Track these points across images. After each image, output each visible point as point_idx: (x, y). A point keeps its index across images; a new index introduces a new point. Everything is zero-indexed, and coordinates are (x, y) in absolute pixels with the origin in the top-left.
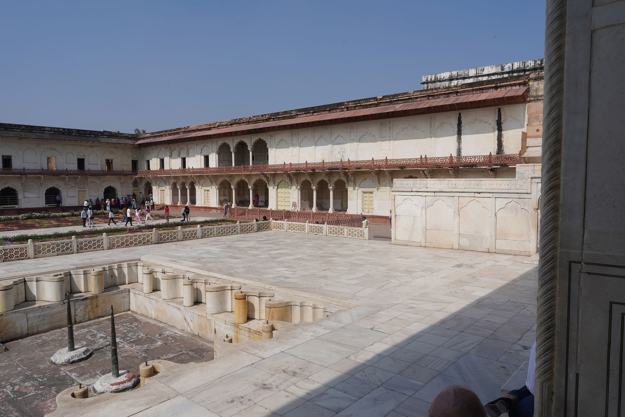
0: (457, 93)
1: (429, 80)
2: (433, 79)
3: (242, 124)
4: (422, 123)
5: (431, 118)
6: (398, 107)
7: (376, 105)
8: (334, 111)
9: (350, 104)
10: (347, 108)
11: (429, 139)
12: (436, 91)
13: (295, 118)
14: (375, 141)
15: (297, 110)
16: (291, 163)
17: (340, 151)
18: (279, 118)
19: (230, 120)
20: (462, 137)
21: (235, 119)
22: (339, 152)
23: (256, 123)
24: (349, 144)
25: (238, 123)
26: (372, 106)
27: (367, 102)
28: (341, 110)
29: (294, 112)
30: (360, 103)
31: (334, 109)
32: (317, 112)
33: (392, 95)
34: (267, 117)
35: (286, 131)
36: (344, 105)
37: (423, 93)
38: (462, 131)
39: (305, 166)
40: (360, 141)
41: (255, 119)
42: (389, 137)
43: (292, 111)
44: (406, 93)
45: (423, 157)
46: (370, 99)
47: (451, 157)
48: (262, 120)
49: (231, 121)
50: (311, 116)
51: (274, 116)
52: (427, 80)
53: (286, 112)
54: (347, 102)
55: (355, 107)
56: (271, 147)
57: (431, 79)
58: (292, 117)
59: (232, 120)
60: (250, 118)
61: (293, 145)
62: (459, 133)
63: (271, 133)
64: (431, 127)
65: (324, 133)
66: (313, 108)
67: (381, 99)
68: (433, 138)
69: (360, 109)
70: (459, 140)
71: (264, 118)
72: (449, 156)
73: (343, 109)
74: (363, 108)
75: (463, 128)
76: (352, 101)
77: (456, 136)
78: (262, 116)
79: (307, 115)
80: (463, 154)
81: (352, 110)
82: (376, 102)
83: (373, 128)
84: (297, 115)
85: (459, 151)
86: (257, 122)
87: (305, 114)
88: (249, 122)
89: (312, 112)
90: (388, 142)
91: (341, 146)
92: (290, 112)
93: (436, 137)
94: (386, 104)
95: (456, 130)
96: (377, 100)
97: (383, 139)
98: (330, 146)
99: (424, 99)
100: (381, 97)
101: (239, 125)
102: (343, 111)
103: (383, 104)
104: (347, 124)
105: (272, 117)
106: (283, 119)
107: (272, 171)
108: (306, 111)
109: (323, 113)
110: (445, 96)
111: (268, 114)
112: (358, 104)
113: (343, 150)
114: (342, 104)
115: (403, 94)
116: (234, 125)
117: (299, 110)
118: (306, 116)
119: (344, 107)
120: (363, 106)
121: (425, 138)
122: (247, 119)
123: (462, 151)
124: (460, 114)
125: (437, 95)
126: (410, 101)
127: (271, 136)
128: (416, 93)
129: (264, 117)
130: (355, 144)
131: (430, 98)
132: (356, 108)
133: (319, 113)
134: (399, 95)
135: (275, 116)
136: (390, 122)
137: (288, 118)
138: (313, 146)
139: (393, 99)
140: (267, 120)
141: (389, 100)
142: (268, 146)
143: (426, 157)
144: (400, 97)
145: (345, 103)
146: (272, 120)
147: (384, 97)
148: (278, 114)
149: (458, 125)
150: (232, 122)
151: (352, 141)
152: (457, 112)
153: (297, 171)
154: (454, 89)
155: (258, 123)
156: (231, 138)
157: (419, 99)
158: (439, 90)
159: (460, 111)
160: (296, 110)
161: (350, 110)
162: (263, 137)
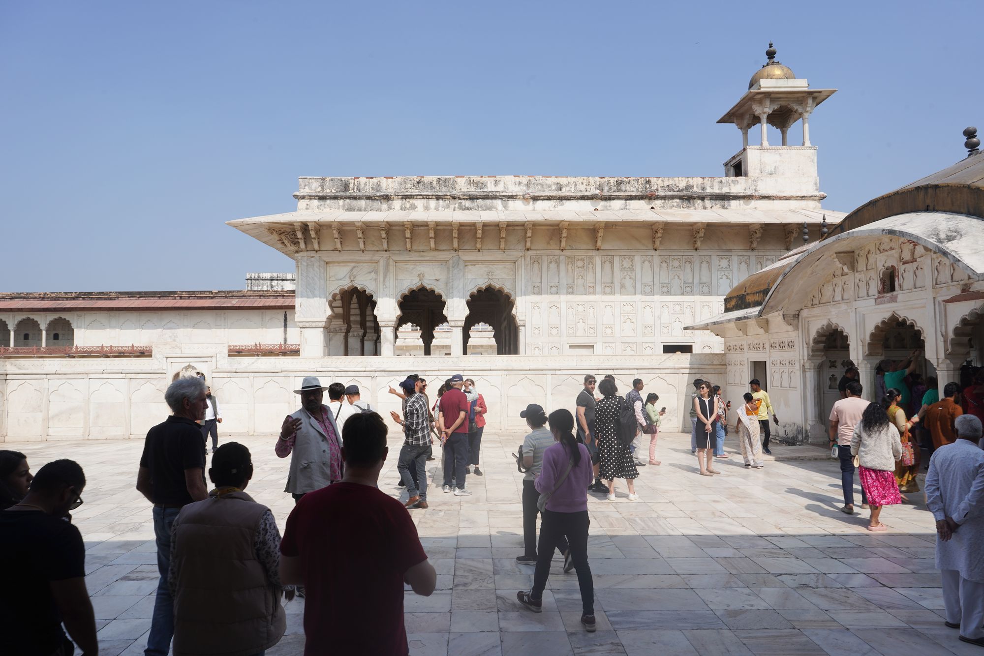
0: (283, 296)
1: (253, 277)
2: (256, 277)
3: (32, 299)
4: (255, 316)
5: (262, 313)
6: (235, 302)
7: (212, 298)
8: (165, 298)
9: (184, 293)
10: (181, 297)
11: (261, 329)
12: (266, 293)
13: (115, 300)
14: (210, 328)
15: (118, 292)
16: (111, 346)
17: (171, 335)
18: (92, 298)
19: (9, 293)
20: (288, 329)
21: (20, 292)
22: (170, 337)
23: (55, 300)
24: (182, 329)
25: (25, 298)
26: (208, 298)
27: (202, 294)
28: (174, 298)
29: (114, 294)
30: (194, 294)
31: (165, 296)
32: (144, 297)
33: (228, 291)
34: (73, 295)
35: (101, 312)
36: (176, 294)
37: (255, 293)
38: (288, 326)
39: (130, 349)
40: (194, 327)
41: (53, 295)
42: (224, 326)
43: (111, 292)
44: (241, 291)
45: (258, 344)
46: (205, 291)
47: (281, 345)
48: (65, 298)
49: (11, 294)
50: (136, 300)
51: (83, 295)
52: (251, 277)
53: (103, 293)
54: (180, 292)
55: (189, 297)
56: (79, 327)
57: (254, 277)
58: (111, 299)
59: (13, 293)
60: (45, 294)
61: (110, 327)
62: (285, 326)
63: (78, 313)
64: (262, 320)
65: (154, 317)
66: (139, 293)
67: (216, 293)
68: (264, 329)
69: (194, 299)
70: (285, 331)
71: (69, 296)
72: (279, 344)
73: (175, 297)
74: (198, 299)
75: (288, 323)
76: (186, 292)
77: (283, 328)
78: (66, 293)
79: (131, 298)
80: (289, 342)
81: (186, 299)
82: (212, 295)
83: (209, 317)
84: (118, 297)
85: (285, 340)
86: (57, 299)
87: (129, 297)
88: (43, 298)
89: (138, 296)
90: (223, 330)
91: (173, 331)
92: (107, 293)
93: (266, 328)
94: (221, 298)
95: (283, 324)
96: (212, 293)
97: (218, 326)
98: (160, 330)
99: (257, 297)
100: (217, 292)
101: (25, 300)
102: (175, 299)
103: (219, 298)
104: (180, 311)
105: (82, 297)
106: (97, 300)
107: (85, 353)
108: (131, 295)
109: (152, 298)
110: (274, 297)
111: (76, 293)
112: (192, 295)
113: (175, 335)
114: (175, 293)
115: (238, 291)
116: (16, 300)
117: (120, 293)
118: (130, 300)
119: (177, 296)
120: (197, 297)
121: (257, 328)
122: (40, 294)
123: (288, 340)
124: (286, 312)
125: (267, 296)
126: (244, 297)
127: (79, 316)
128: (249, 292)
129: (69, 294)
130: (189, 330)
131: (262, 297)
132: (191, 298)
133: (147, 298)
134: (234, 291)
135: (87, 296)
136: (225, 313)
137: (105, 299)
138: (138, 330)
139: (228, 295)
140: (74, 299)
141: (224, 295)
142: (73, 326)
143: (260, 344)
144: (234, 293)
145: (178, 293)
146: (81, 299)
147: (219, 292)
148: (91, 293)
149: (284, 320)
150: (13, 295)
151: (186, 327)
152: (283, 311)
153: (120, 353)
154: (281, 293)
155: (59, 300)
156: (12, 313)
157: (252, 297)
158: (270, 293)
159: (286, 310)
160: (116, 292)
161: (184, 299)
162: (66, 316)
